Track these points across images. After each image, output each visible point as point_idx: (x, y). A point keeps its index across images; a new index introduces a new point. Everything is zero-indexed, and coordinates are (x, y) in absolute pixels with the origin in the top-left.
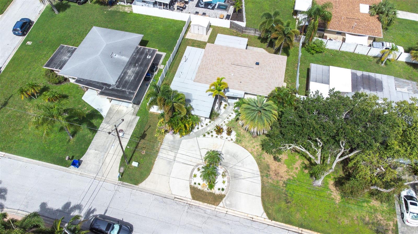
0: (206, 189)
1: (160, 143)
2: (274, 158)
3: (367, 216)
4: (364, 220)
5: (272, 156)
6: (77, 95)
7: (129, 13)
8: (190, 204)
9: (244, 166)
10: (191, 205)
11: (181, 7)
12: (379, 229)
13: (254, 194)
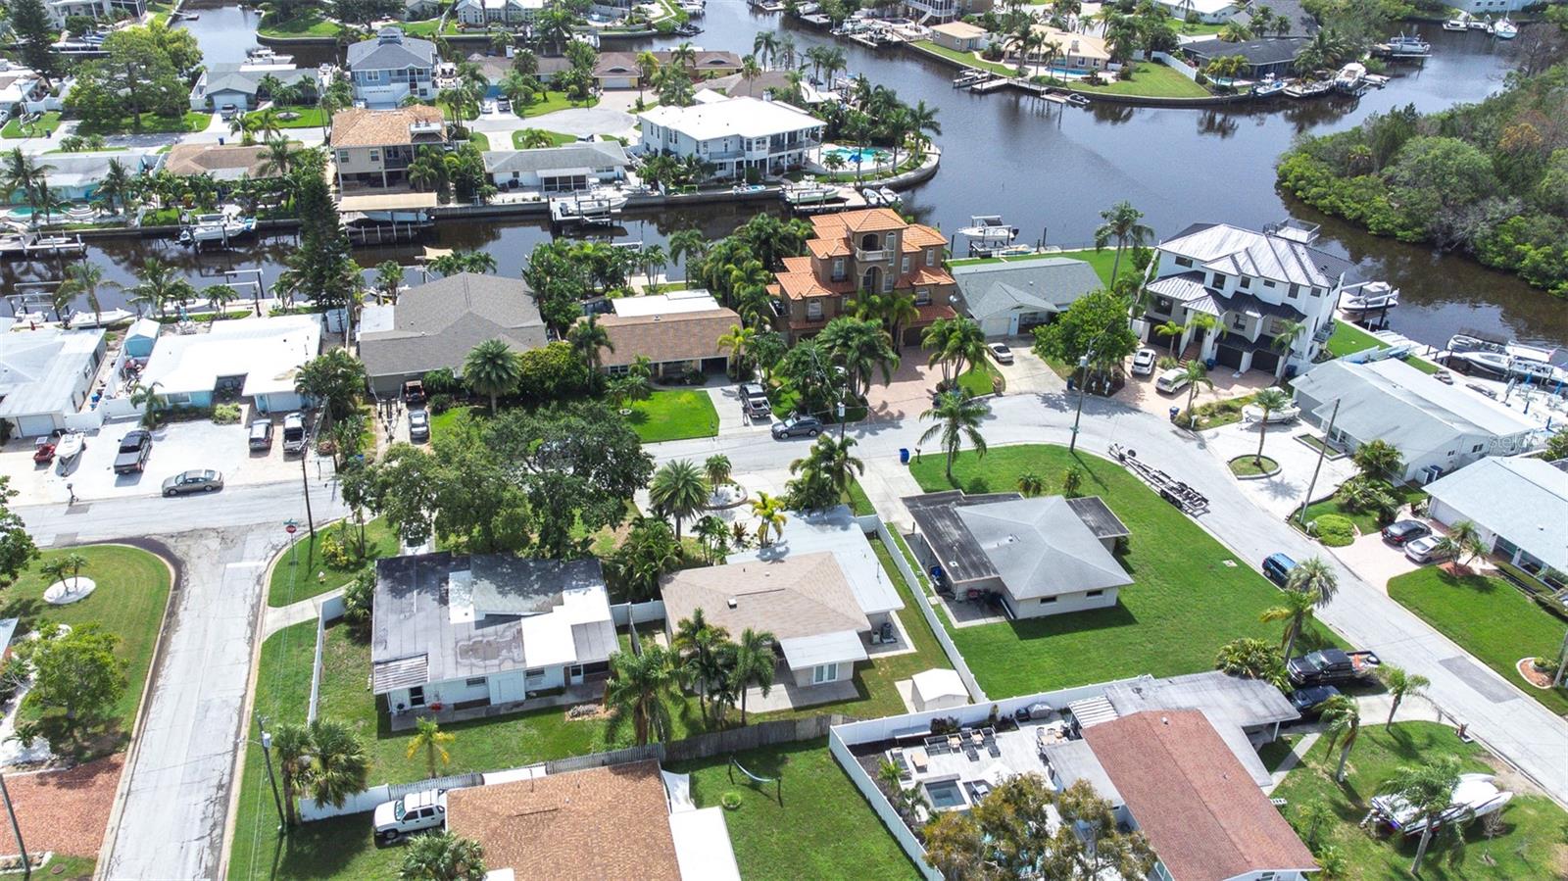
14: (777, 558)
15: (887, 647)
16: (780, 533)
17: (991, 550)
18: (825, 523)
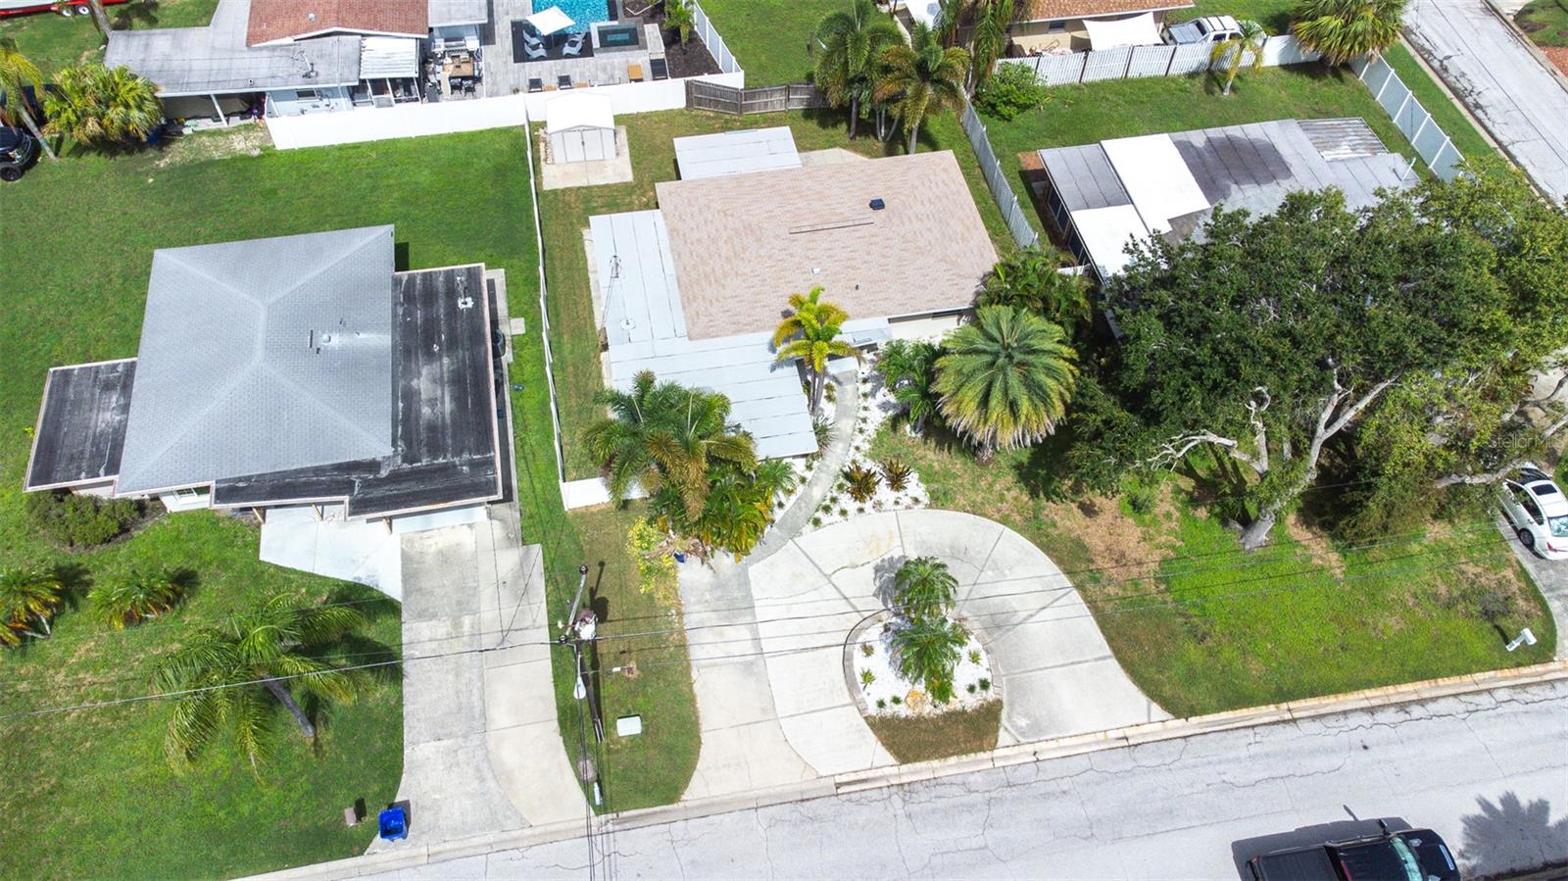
0: (928, 709)
1: (674, 612)
2: (1082, 510)
3: (1439, 581)
4: (1436, 596)
5: (1073, 505)
6: (228, 554)
7: (259, 157)
8: (902, 785)
9: (1005, 576)
10: (906, 788)
11: (465, 78)
12: (1490, 607)
13: (1089, 658)
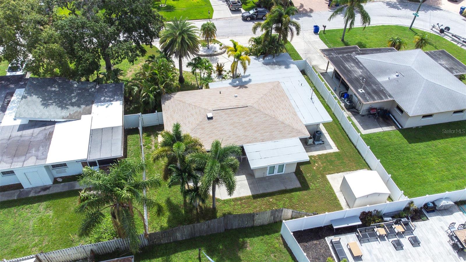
14: (243, 85)
15: (317, 147)
16: (245, 68)
17: (385, 82)
18: (275, 64)
